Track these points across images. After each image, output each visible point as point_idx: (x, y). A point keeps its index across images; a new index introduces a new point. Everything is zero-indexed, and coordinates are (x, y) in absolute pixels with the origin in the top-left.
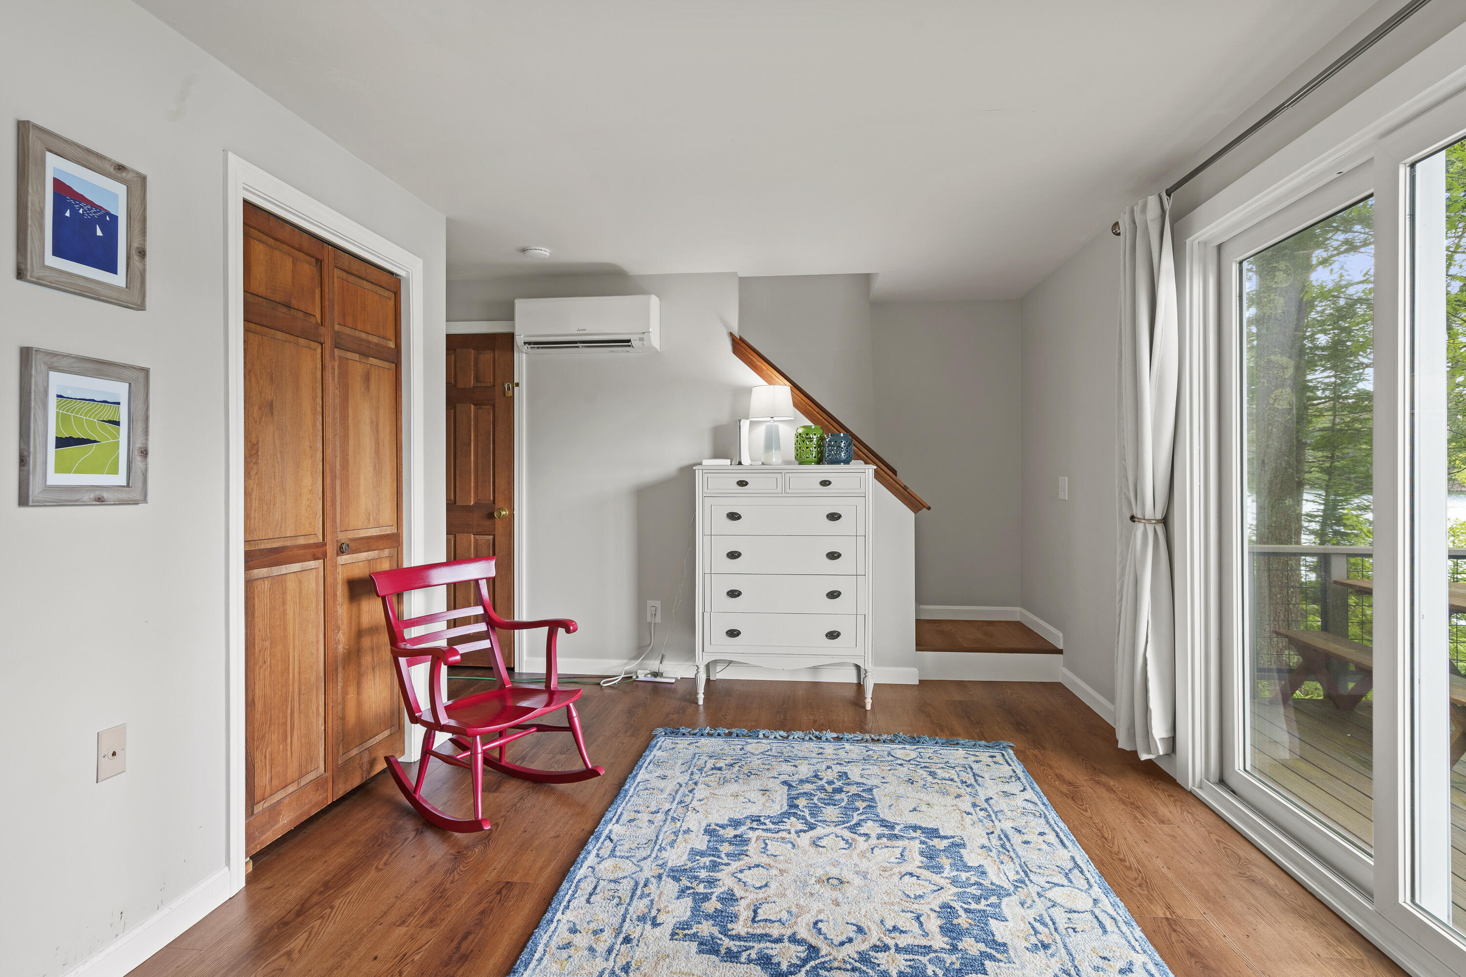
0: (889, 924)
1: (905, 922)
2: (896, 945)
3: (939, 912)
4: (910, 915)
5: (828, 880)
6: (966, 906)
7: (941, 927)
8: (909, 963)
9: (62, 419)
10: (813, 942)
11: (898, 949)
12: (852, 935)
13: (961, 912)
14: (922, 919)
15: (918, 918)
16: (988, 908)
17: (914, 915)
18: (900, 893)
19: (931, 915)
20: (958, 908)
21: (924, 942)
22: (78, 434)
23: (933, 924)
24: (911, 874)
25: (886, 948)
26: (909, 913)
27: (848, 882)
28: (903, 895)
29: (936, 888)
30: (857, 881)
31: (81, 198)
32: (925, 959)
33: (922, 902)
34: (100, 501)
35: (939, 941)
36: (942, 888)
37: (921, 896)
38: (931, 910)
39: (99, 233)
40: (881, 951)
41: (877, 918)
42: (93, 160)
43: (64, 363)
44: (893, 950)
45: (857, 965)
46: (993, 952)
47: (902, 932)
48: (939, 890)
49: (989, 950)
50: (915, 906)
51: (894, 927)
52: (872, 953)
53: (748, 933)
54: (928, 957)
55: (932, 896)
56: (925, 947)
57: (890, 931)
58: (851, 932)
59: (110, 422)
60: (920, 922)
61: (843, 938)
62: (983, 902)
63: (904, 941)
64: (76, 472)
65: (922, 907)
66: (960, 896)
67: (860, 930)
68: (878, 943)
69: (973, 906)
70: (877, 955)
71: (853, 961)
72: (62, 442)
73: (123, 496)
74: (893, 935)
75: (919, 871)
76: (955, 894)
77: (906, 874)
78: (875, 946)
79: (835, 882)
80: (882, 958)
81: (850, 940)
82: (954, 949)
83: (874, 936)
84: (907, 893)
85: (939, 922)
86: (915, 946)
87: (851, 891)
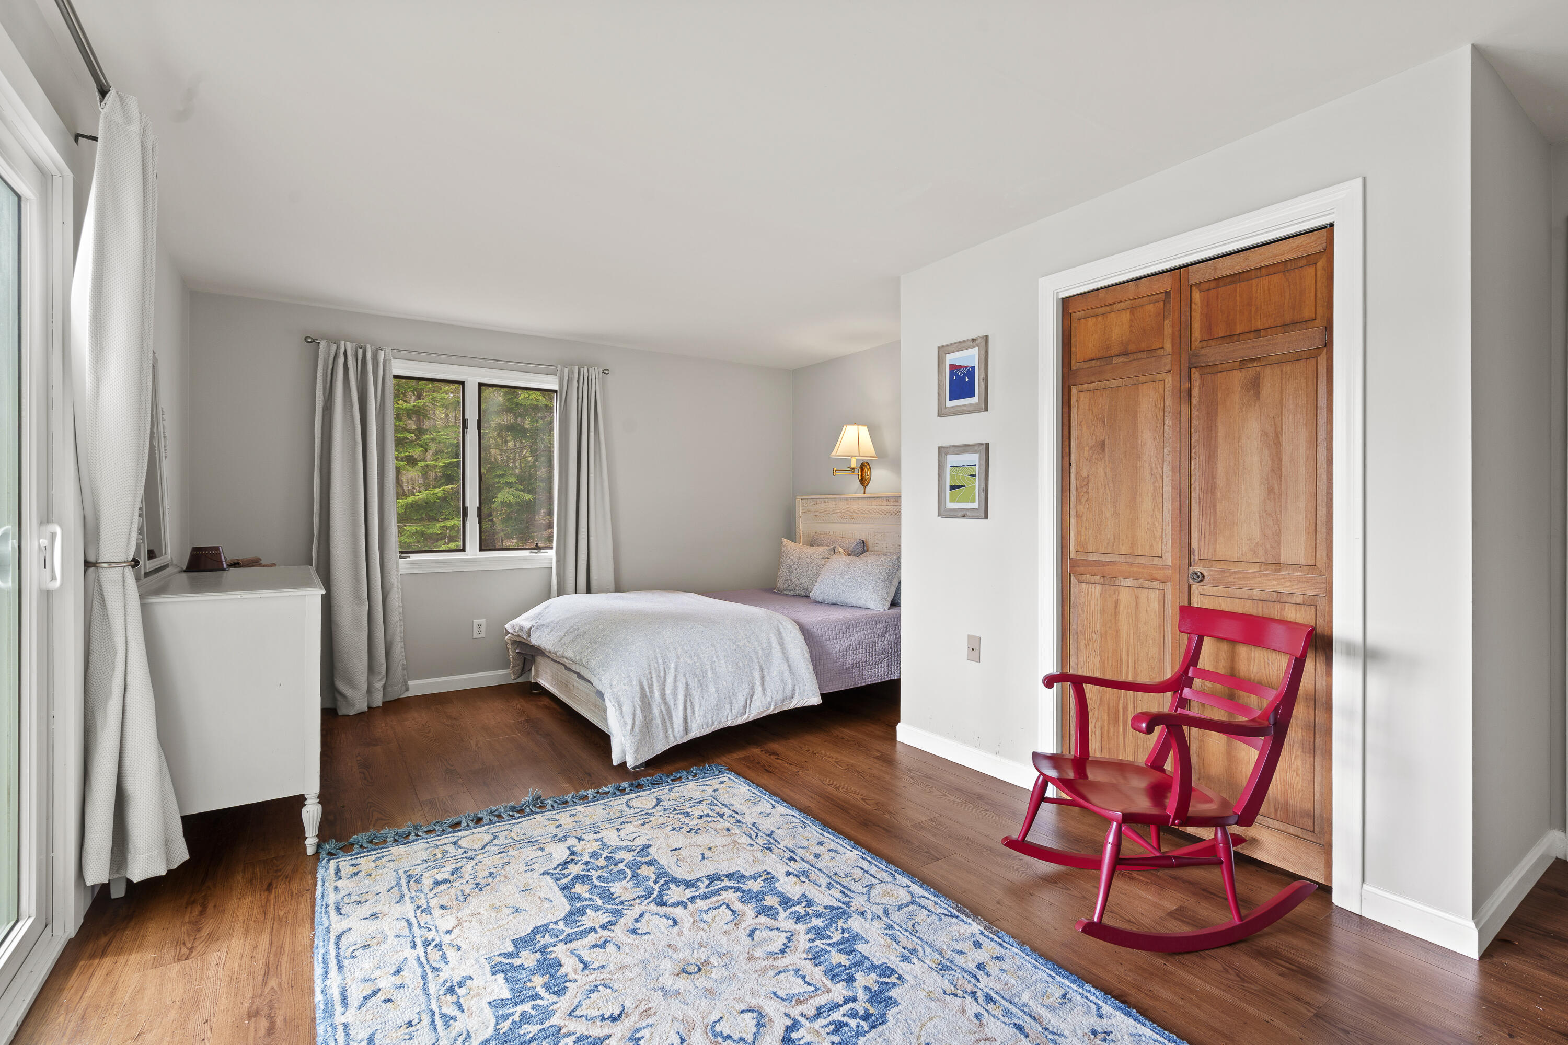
0: (611, 948)
1: (596, 957)
2: (596, 932)
3: (566, 981)
4: (596, 965)
5: (700, 969)
6: (539, 1002)
7: (561, 965)
8: (580, 923)
9: (952, 477)
10: (664, 908)
11: (593, 930)
12: (638, 925)
13: (541, 991)
14: (582, 966)
15: (586, 966)
16: (511, 1011)
17: (590, 967)
18: (615, 987)
19: (573, 975)
20: (546, 995)
21: (571, 946)
22: (958, 484)
23: (569, 966)
24: (614, 1019)
25: (604, 927)
26: (596, 967)
27: (678, 975)
28: (611, 986)
29: (578, 1013)
30: (668, 981)
31: (960, 367)
32: (568, 931)
33: (587, 987)
34: (964, 516)
35: (560, 951)
36: (570, 1015)
37: (592, 991)
38: (575, 981)
39: (967, 380)
40: (607, 923)
41: (626, 949)
42: (963, 345)
43: (952, 450)
44: (597, 928)
45: (620, 907)
46: (506, 961)
47: (595, 946)
48: (573, 1011)
49: (510, 961)
50: (592, 977)
51: (604, 948)
52: (613, 919)
53: (720, 895)
54: (565, 934)
55: (579, 997)
56: (570, 941)
57: (606, 942)
58: (642, 927)
59: (971, 475)
60: (582, 962)
61: (644, 920)
62: (517, 1018)
63: (592, 938)
64: (957, 502)
65: (586, 979)
66: (548, 1013)
67: (634, 931)
68: (612, 927)
69: (527, 1007)
70: (609, 919)
71: (625, 907)
72: (953, 488)
73: (975, 514)
74: (603, 940)
75: (606, 1031)
76: (554, 1013)
77: (620, 1016)
78: (615, 924)
79: (689, 969)
80: (605, 918)
81: (637, 920)
82: (543, 950)
83: (619, 933)
84: (609, 990)
85: (563, 970)
86: (580, 939)
87: (667, 966)
